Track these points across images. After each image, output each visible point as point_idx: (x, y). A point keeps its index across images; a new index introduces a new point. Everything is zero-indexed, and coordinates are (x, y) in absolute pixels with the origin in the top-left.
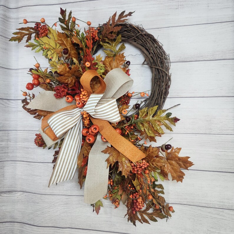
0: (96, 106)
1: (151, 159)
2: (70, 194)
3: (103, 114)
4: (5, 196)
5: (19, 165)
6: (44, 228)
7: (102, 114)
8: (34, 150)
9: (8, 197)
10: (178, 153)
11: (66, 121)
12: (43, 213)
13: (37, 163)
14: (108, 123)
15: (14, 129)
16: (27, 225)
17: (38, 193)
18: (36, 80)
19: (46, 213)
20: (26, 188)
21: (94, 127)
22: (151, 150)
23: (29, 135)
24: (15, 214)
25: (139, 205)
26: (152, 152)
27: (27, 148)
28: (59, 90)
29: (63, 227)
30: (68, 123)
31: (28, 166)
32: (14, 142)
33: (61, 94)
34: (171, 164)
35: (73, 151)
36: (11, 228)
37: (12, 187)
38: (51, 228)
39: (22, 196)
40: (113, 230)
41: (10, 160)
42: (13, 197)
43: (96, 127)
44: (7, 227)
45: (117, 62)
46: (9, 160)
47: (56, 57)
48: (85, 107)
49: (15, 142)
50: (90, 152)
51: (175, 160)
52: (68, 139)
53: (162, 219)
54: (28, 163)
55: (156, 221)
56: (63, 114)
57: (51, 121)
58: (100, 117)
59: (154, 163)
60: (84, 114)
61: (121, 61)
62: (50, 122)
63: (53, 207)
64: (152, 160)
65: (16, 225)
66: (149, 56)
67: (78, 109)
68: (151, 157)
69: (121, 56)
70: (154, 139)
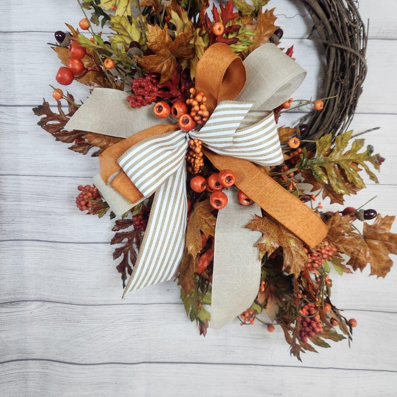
0: (238, 129)
1: (336, 239)
2: (145, 302)
3: (251, 146)
4: (4, 311)
5: (29, 248)
6: (93, 366)
7: (247, 147)
8: (64, 217)
9: (10, 314)
10: (390, 225)
11: (162, 161)
12: (90, 339)
13: (72, 244)
14: (253, 166)
15: (11, 172)
16: (57, 364)
17: (77, 302)
18: (76, 61)
19: (97, 340)
20: (47, 294)
21: (228, 175)
22: (337, 222)
23: (49, 186)
24: (27, 345)
25: (318, 327)
26: (340, 226)
27: (46, 214)
28: (144, 88)
29: (133, 362)
30: (167, 165)
31: (51, 250)
32: (13, 200)
33: (146, 98)
34: (371, 247)
35: (175, 223)
36: (21, 371)
37: (18, 294)
38: (108, 365)
39: (41, 309)
40: (229, 360)
41: (8, 239)
42: (20, 313)
43: (232, 175)
44: (12, 370)
45: (261, 29)
46: (5, 239)
47: (127, 7)
48: (203, 129)
49: (15, 201)
50: (215, 226)
51: (381, 240)
52: (163, 198)
53: (337, 341)
54: (50, 244)
55: (326, 345)
56: (153, 144)
57: (129, 160)
58: (239, 154)
59: (340, 246)
60: (197, 145)
61: (268, 27)
62: (127, 162)
63: (110, 327)
64: (338, 240)
65: (31, 365)
66: (327, 22)
67: (179, 134)
68: (336, 234)
69: (268, 15)
70: (342, 198)
